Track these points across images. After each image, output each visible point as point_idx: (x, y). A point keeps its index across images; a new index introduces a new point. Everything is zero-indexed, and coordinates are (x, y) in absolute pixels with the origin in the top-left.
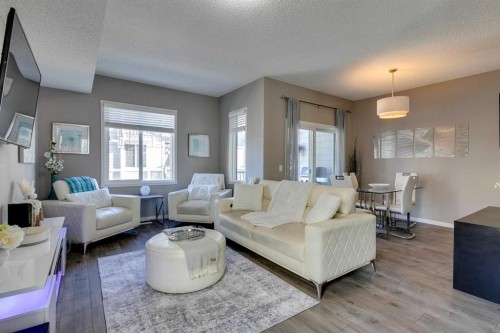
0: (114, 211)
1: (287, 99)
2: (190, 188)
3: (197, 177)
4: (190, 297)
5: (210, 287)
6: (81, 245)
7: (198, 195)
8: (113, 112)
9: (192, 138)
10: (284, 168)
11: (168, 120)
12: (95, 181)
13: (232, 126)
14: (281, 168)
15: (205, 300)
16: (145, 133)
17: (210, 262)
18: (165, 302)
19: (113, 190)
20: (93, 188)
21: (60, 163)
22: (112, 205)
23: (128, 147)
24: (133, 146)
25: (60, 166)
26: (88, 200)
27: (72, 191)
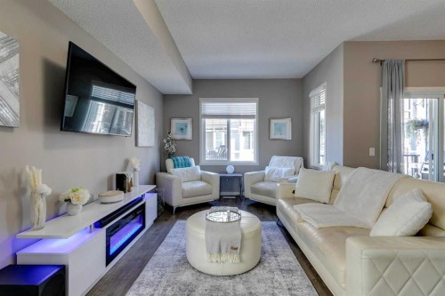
0: (200, 184)
1: (382, 62)
2: (267, 170)
3: (275, 159)
4: (209, 279)
5: (232, 277)
6: (172, 207)
7: (274, 176)
8: (209, 107)
9: (273, 122)
10: (377, 152)
11: (251, 107)
12: (192, 161)
13: (314, 104)
14: (372, 152)
15: (218, 289)
16: (232, 121)
17: (229, 250)
18: (186, 276)
19: (203, 168)
20: (189, 165)
21: (173, 147)
22: (201, 180)
23: (245, 133)
24: (249, 132)
25: (173, 148)
26: (183, 174)
27: (175, 167)
